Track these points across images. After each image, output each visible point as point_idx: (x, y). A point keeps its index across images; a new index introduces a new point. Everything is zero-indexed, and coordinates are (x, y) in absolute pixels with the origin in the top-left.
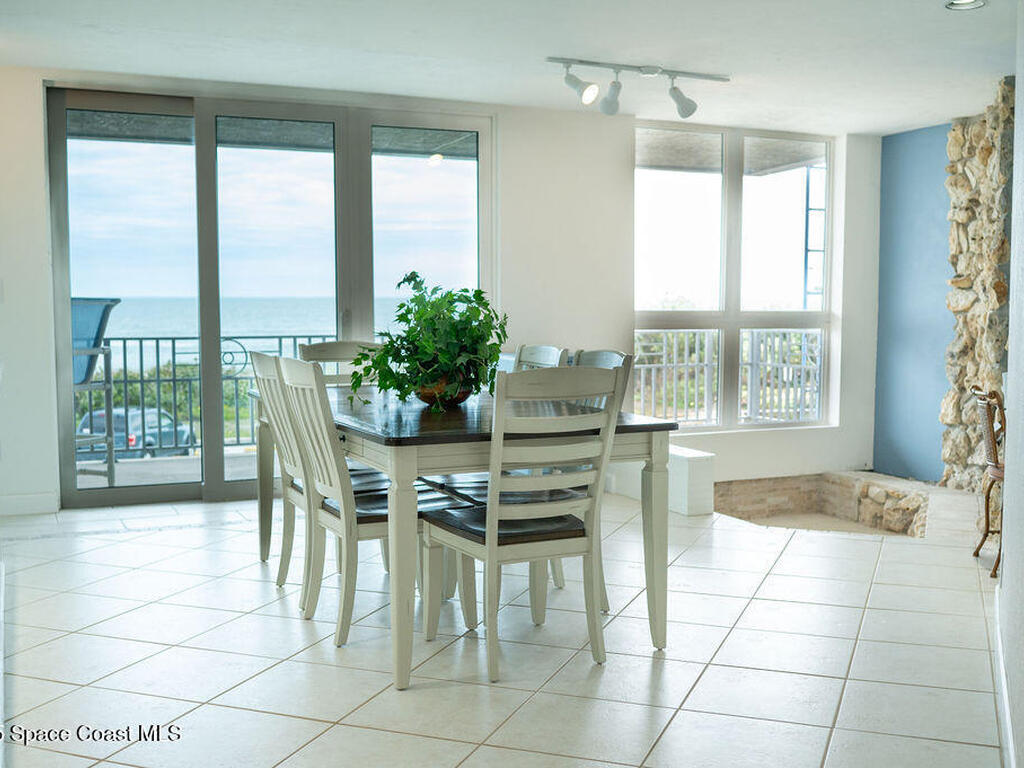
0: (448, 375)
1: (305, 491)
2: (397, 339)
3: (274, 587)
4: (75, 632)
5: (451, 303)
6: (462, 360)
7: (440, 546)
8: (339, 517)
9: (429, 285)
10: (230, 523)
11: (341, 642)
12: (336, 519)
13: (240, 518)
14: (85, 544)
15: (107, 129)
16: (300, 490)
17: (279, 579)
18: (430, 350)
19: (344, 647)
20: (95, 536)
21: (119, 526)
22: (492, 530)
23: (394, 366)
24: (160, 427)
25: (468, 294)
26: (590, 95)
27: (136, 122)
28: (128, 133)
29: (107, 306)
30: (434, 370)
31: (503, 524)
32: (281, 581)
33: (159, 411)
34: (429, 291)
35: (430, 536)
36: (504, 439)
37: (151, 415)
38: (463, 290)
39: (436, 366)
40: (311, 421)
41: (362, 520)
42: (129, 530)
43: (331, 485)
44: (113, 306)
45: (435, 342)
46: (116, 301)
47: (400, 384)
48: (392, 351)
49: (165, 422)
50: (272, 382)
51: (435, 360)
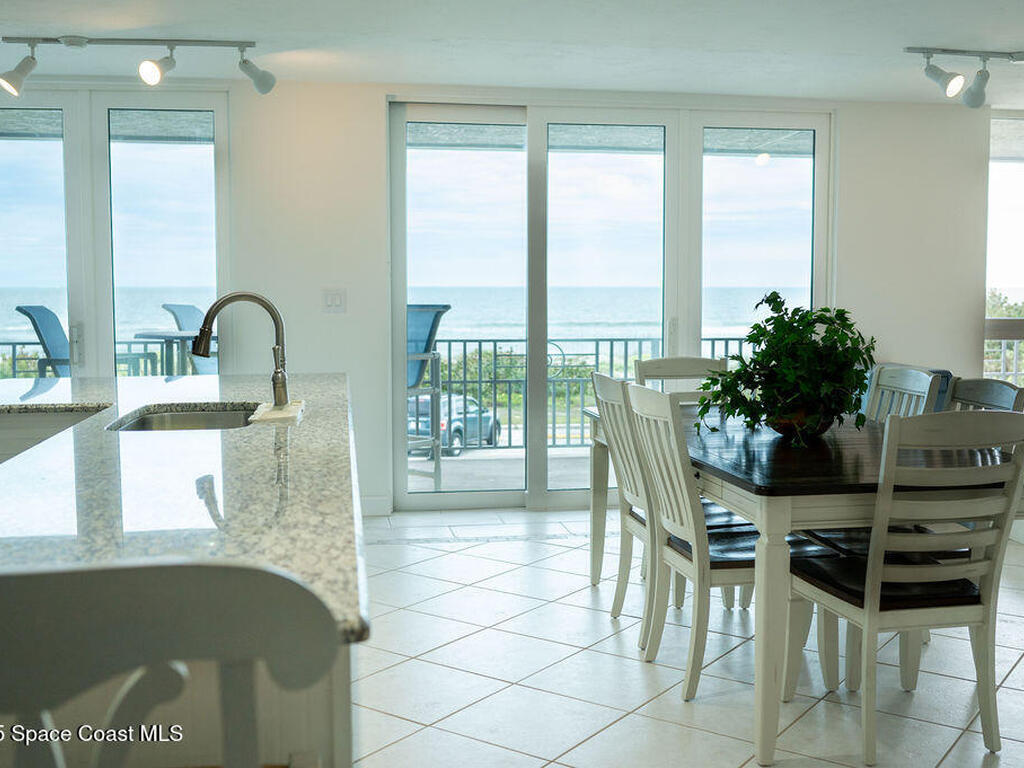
0: (808, 405)
1: (648, 523)
2: (751, 363)
3: (608, 617)
4: (415, 658)
5: (812, 324)
6: (825, 389)
7: (801, 600)
8: (691, 560)
9: (790, 306)
10: (555, 537)
11: (690, 697)
12: (685, 561)
13: (565, 532)
14: (415, 553)
15: (438, 138)
16: (642, 522)
17: (614, 609)
18: (791, 378)
19: (693, 702)
20: (427, 545)
21: (446, 533)
22: (872, 592)
23: (747, 393)
24: (466, 413)
25: (828, 315)
26: (956, 87)
27: (466, 131)
28: (458, 142)
29: (439, 311)
30: (794, 400)
31: (885, 586)
32: (616, 612)
33: (465, 397)
34: (790, 312)
35: (792, 588)
36: (894, 491)
37: (457, 401)
38: (823, 310)
39: (797, 395)
40: (664, 455)
41: (716, 565)
42: (459, 540)
43: (682, 524)
44: (444, 312)
45: (796, 368)
46: (447, 307)
47: (752, 411)
48: (745, 376)
49: (473, 408)
50: (616, 407)
51: (796, 387)
